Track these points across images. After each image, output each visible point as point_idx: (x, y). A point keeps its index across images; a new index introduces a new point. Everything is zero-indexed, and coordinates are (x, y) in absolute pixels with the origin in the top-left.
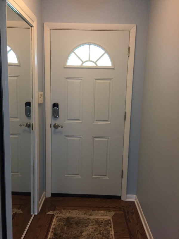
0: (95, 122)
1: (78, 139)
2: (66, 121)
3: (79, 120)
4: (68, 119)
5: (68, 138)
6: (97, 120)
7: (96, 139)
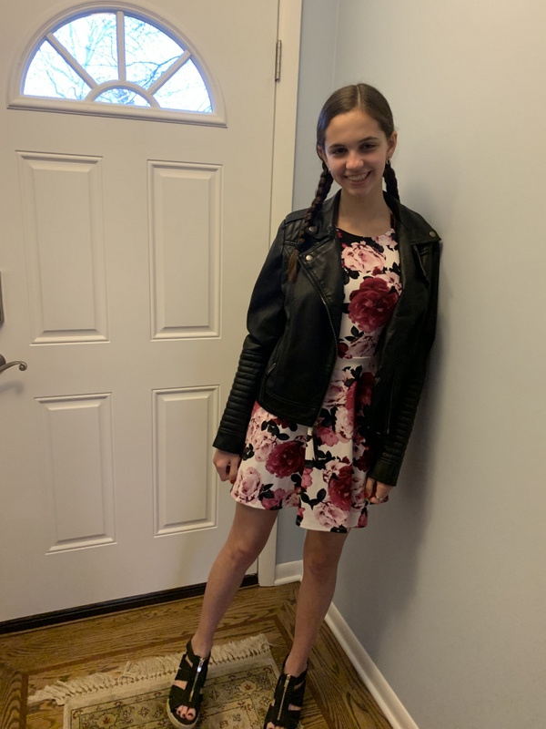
0: (158, 335)
1: (95, 404)
2: (38, 340)
3: (93, 331)
4: (47, 333)
5: (53, 408)
6: (166, 329)
7: (167, 399)
